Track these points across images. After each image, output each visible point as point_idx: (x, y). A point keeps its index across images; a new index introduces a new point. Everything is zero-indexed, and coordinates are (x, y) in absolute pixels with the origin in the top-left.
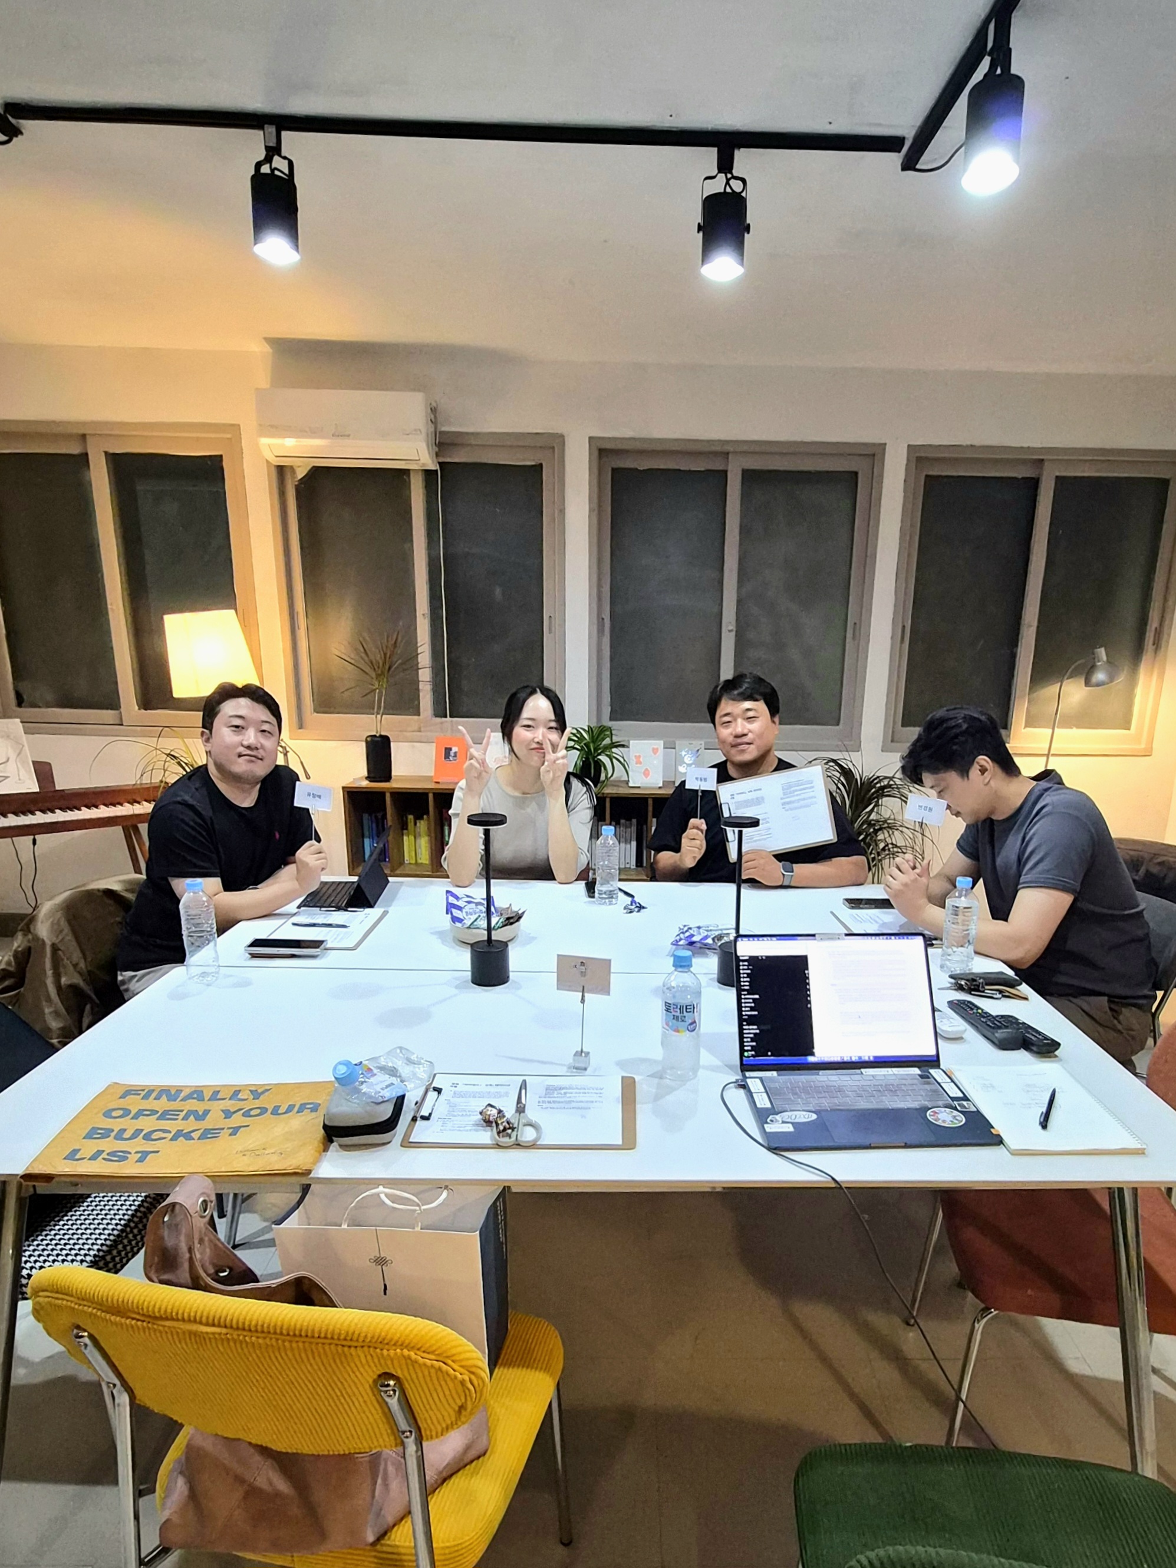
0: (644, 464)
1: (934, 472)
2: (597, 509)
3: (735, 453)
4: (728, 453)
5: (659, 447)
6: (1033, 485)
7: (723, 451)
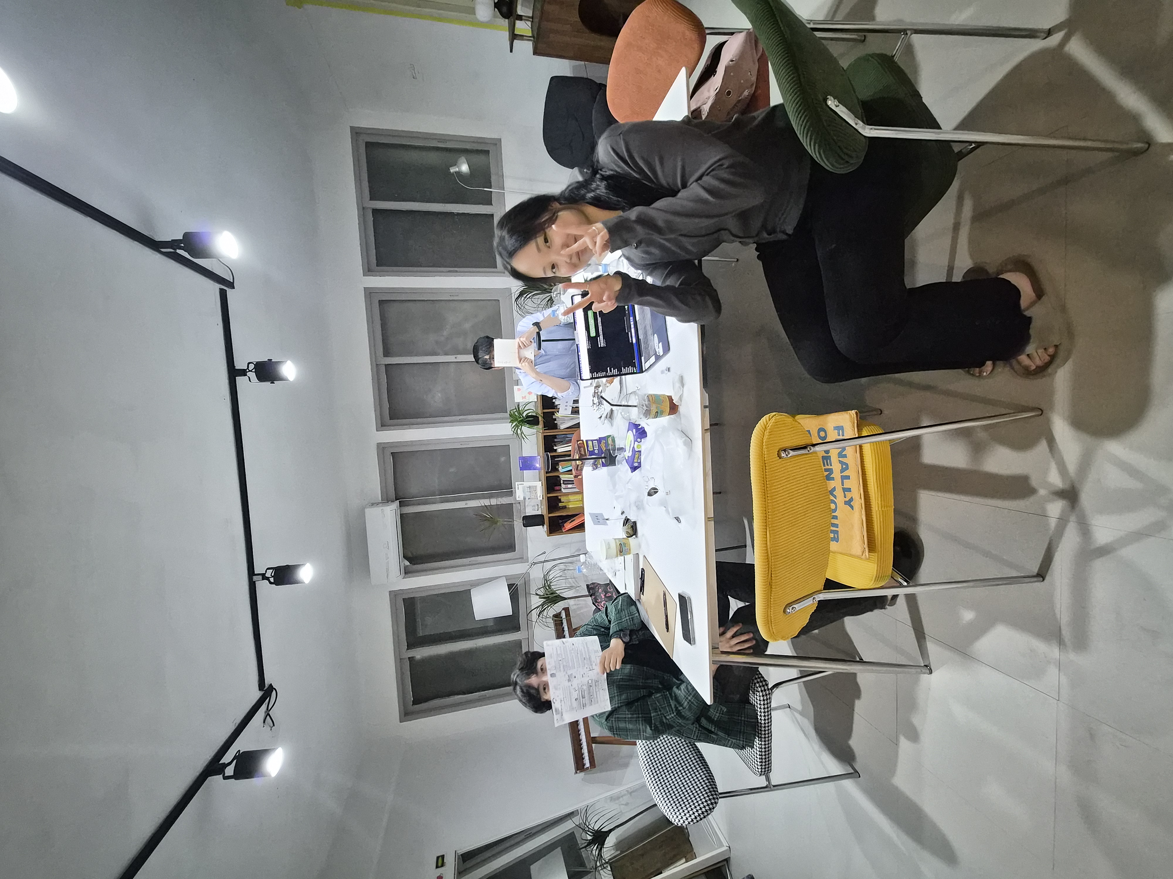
0: (386, 405)
1: (374, 261)
2: (410, 425)
3: (376, 361)
4: (377, 365)
5: (377, 397)
6: (376, 212)
7: (376, 366)
